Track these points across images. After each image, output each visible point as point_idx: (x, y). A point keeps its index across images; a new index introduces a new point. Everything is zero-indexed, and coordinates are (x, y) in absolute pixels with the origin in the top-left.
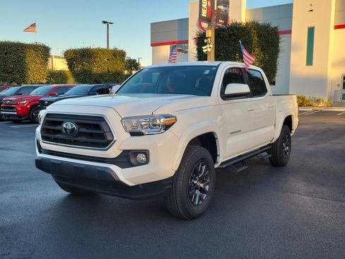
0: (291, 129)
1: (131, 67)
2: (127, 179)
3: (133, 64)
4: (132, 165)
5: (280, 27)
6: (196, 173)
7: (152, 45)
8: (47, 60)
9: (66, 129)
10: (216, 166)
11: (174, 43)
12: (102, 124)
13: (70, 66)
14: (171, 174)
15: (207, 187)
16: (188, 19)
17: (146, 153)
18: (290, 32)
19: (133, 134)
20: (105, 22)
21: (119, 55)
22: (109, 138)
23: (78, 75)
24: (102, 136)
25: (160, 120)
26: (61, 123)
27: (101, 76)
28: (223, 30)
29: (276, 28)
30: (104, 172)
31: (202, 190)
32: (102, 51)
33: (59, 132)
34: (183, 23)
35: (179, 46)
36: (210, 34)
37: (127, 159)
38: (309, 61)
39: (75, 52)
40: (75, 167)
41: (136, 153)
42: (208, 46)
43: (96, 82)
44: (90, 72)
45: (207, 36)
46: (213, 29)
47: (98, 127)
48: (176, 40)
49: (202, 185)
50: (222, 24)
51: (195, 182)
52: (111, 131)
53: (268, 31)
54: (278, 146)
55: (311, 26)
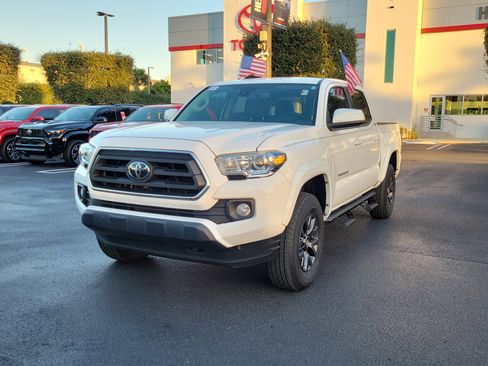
0: (395, 169)
1: (137, 80)
2: (224, 239)
3: (141, 77)
4: (231, 220)
5: (356, 30)
6: (306, 228)
7: (172, 49)
8: (17, 69)
9: (132, 171)
10: (325, 218)
11: (201, 47)
12: (190, 164)
13: (51, 78)
14: (280, 230)
15: (316, 247)
16: (222, 13)
17: (250, 203)
18: (363, 36)
19: (232, 178)
20: (101, 14)
21: (123, 63)
22: (200, 184)
23: (63, 91)
24: (191, 180)
25: (267, 158)
26: (125, 163)
27: (98, 92)
28: (282, 31)
29: (352, 30)
30: (195, 229)
31: (311, 252)
32: (99, 56)
33: (123, 175)
34: (215, 19)
35: (210, 51)
36: (265, 36)
37: (224, 211)
38: (389, 77)
39: (58, 56)
40: (148, 223)
41: (237, 202)
42: (262, 53)
43: (91, 102)
44: (81, 87)
45: (261, 39)
46: (270, 29)
47: (183, 168)
48: (206, 43)
49: (309, 245)
50: (282, 23)
51: (304, 241)
52: (202, 174)
53: (342, 35)
54: (382, 193)
55: (391, 28)
